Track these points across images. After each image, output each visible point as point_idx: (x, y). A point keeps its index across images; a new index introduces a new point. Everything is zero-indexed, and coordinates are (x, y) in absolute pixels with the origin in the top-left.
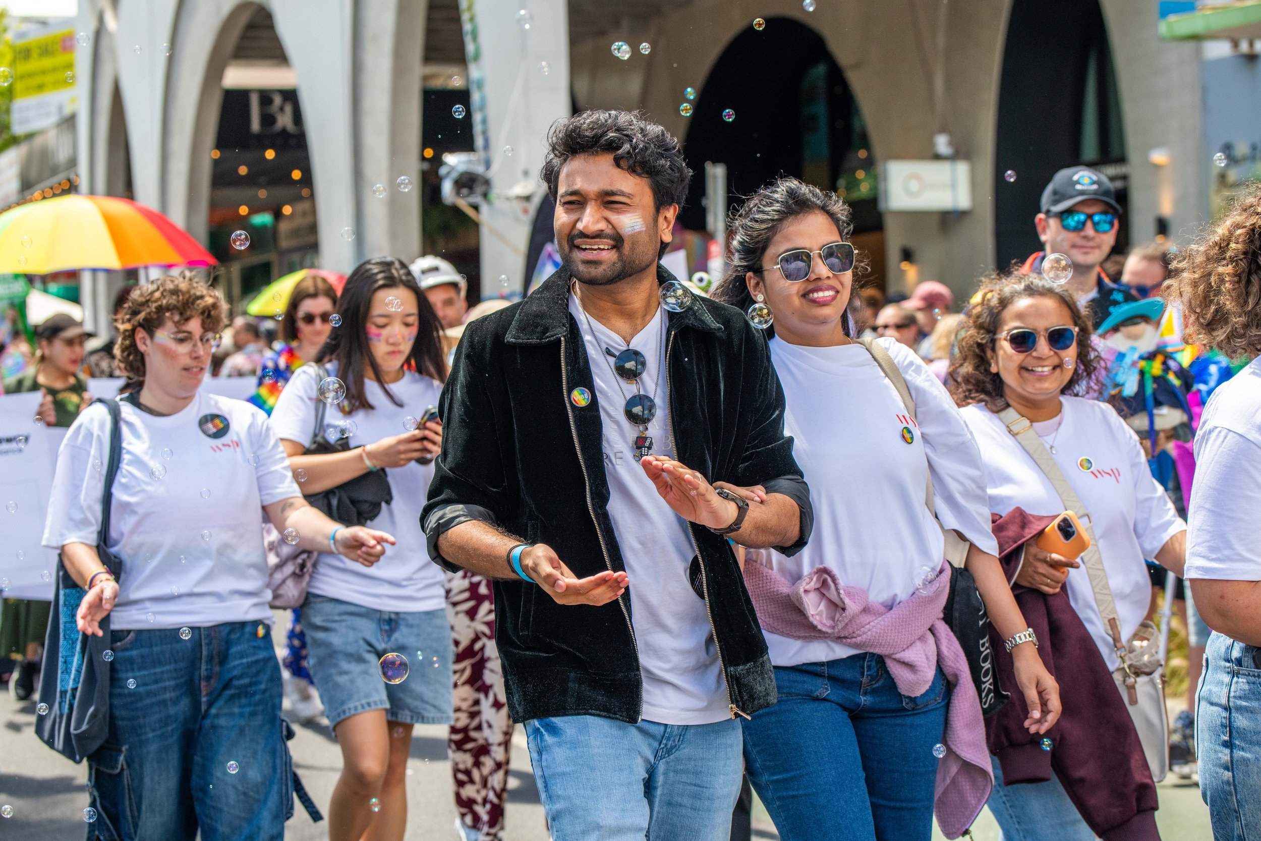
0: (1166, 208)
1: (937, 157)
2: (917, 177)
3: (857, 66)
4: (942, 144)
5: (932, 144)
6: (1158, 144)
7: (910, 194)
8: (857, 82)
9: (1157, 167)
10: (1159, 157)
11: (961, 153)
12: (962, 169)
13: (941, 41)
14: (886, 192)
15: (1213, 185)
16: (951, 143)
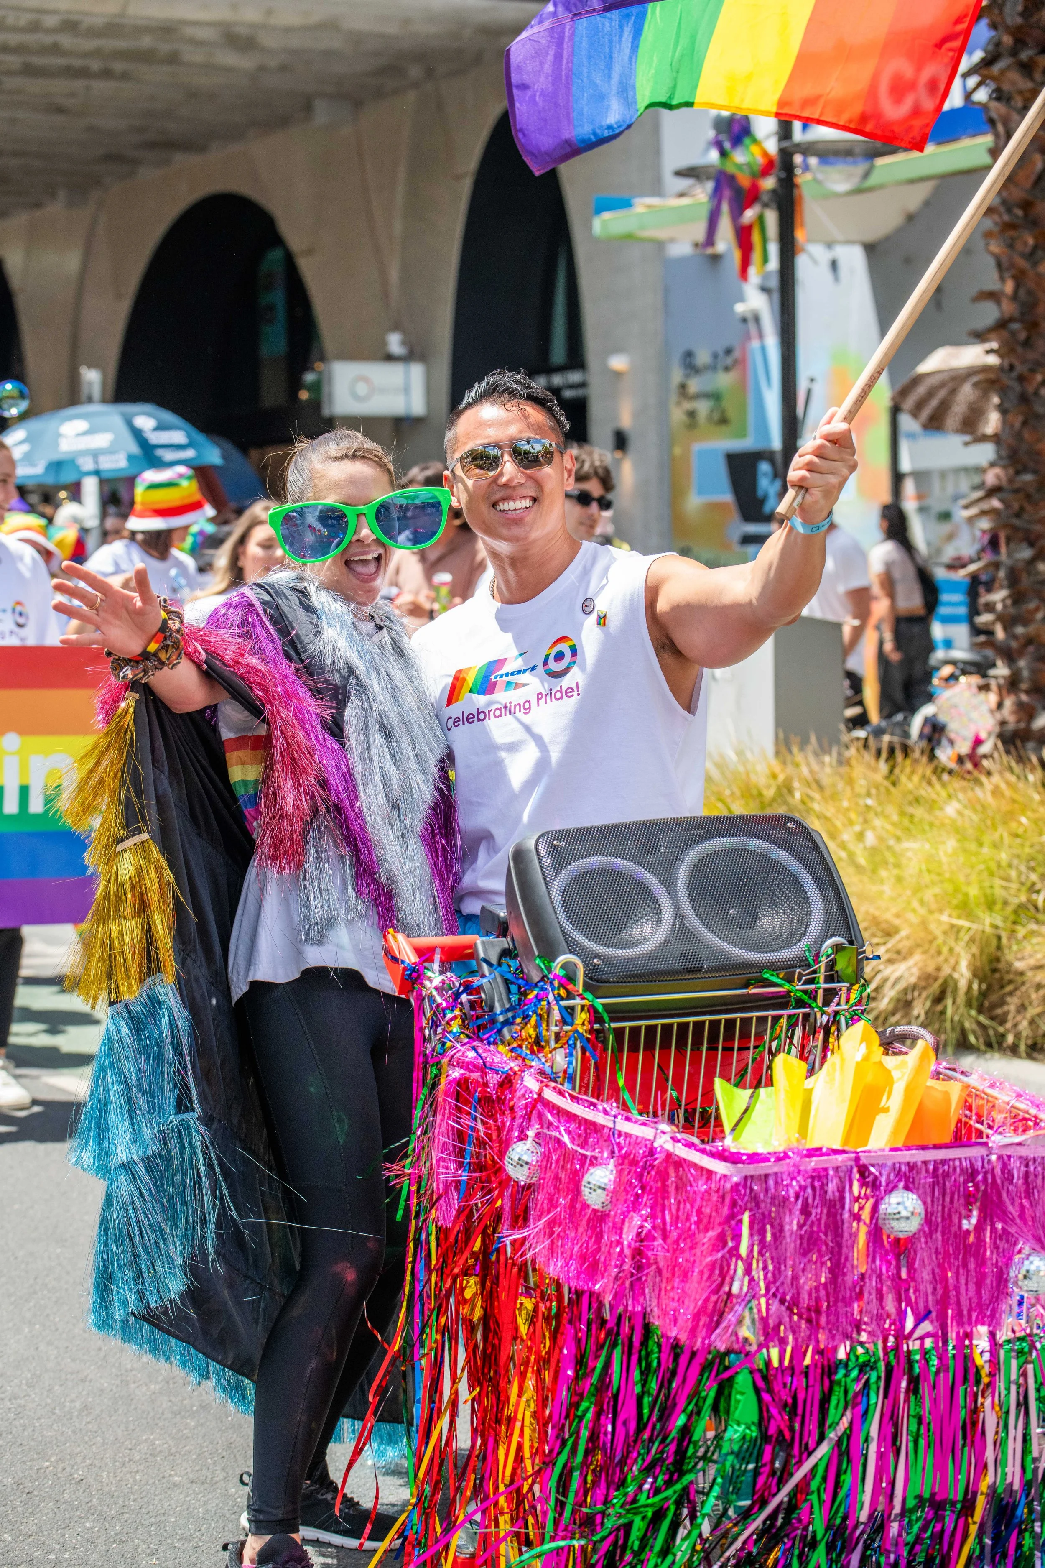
0: (626, 421)
1: (390, 358)
2: (366, 379)
3: (310, 252)
4: (395, 343)
5: (384, 343)
6: (618, 350)
7: (356, 397)
8: (307, 267)
9: (618, 375)
10: (618, 363)
11: (412, 355)
12: (417, 371)
13: (398, 227)
14: (330, 395)
15: (674, 397)
16: (403, 343)
